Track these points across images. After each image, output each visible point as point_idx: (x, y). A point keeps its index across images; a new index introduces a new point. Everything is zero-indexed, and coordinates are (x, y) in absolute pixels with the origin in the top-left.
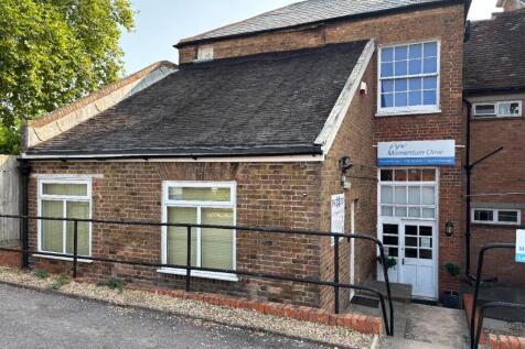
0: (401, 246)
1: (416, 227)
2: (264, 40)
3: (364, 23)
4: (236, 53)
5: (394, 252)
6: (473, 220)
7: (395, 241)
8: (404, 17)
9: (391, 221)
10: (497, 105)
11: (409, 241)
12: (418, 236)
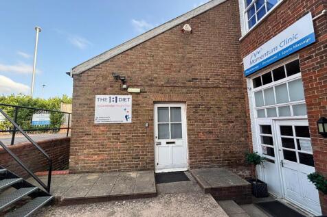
0: (278, 146)
1: (291, 127)
5: (271, 152)
11: (287, 143)
12: (295, 137)
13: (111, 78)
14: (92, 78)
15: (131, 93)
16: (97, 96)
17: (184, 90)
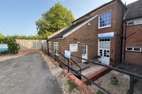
0: (103, 54)
2: (81, 19)
3: (96, 11)
4: (78, 22)
5: (102, 55)
6: (126, 50)
7: (102, 53)
8: (103, 8)
9: (101, 49)
10: (135, 22)
11: (105, 53)
12: (106, 52)
13: (73, 39)
14: (68, 39)
15: (78, 43)
16: (70, 44)
17: (88, 42)
